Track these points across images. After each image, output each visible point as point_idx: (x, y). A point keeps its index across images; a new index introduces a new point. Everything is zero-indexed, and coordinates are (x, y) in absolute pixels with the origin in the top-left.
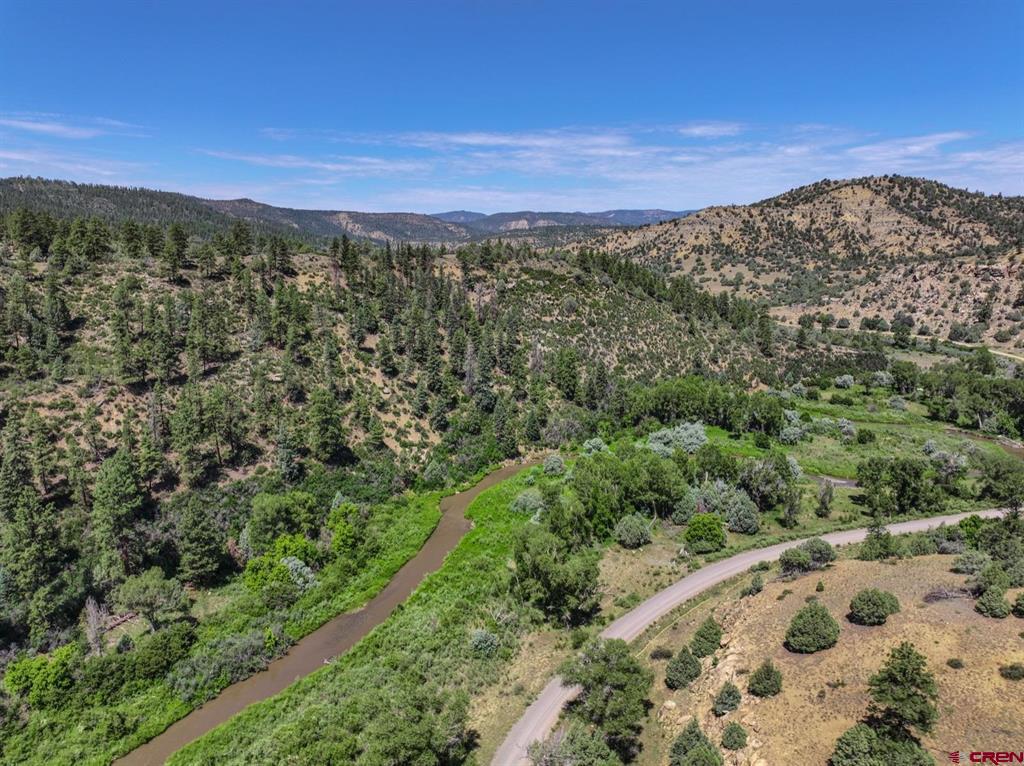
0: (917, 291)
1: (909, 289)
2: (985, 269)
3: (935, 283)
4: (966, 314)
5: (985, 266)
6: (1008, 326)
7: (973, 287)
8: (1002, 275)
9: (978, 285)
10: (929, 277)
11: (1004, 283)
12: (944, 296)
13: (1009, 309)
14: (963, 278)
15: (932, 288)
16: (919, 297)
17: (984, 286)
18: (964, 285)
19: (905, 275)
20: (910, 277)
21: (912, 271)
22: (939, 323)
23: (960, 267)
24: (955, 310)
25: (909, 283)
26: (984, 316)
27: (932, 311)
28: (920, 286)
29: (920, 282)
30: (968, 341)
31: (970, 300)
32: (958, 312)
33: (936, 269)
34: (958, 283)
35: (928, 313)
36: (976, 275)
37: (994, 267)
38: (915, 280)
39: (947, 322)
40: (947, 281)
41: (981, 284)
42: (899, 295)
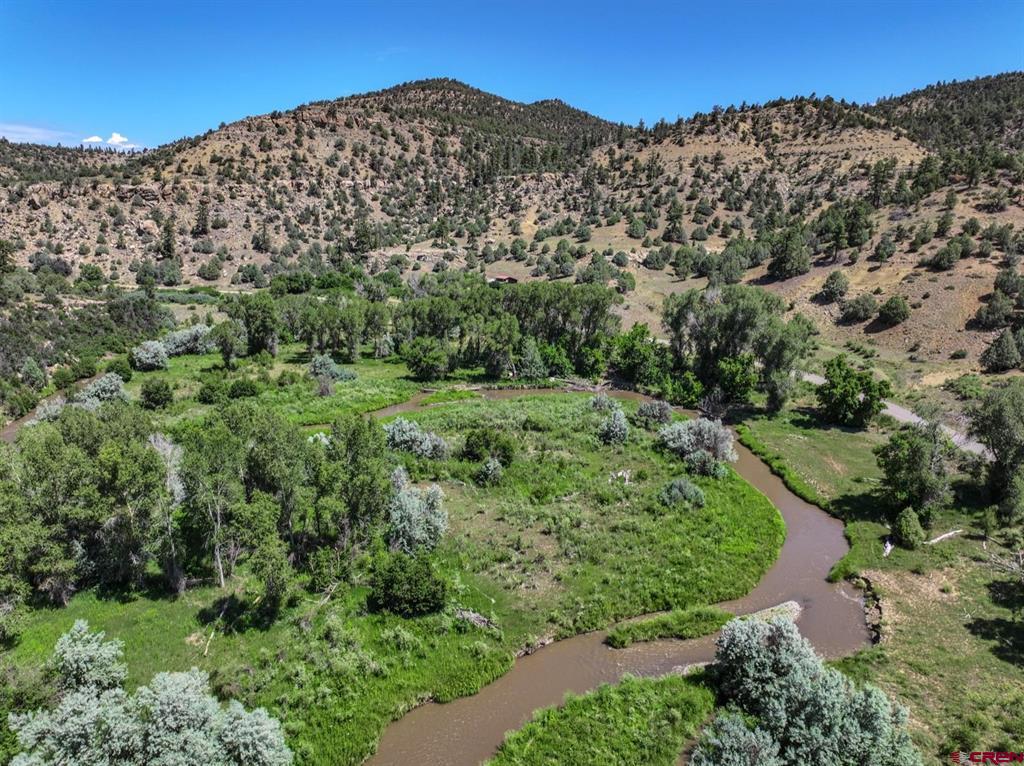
0: (48, 222)
1: (29, 220)
2: (131, 190)
3: (70, 211)
4: (136, 250)
5: (131, 187)
6: (204, 260)
7: (126, 214)
8: (156, 198)
9: (132, 212)
10: (52, 202)
11: (164, 208)
12: (94, 227)
13: (189, 238)
14: (106, 204)
15: (69, 217)
16: (55, 231)
17: (141, 212)
18: (113, 212)
19: (12, 201)
20: (23, 203)
21: (21, 195)
22: (109, 265)
23: (94, 188)
24: (120, 246)
25: (25, 211)
26: (166, 250)
27: (88, 250)
28: (47, 215)
29: (44, 209)
30: (170, 283)
31: (133, 231)
32: (125, 248)
33: (62, 191)
34: (102, 209)
35: (83, 252)
36: (122, 199)
37: (143, 186)
38: (33, 205)
39: (119, 263)
40: (83, 207)
41: (137, 211)
42: (18, 229)
